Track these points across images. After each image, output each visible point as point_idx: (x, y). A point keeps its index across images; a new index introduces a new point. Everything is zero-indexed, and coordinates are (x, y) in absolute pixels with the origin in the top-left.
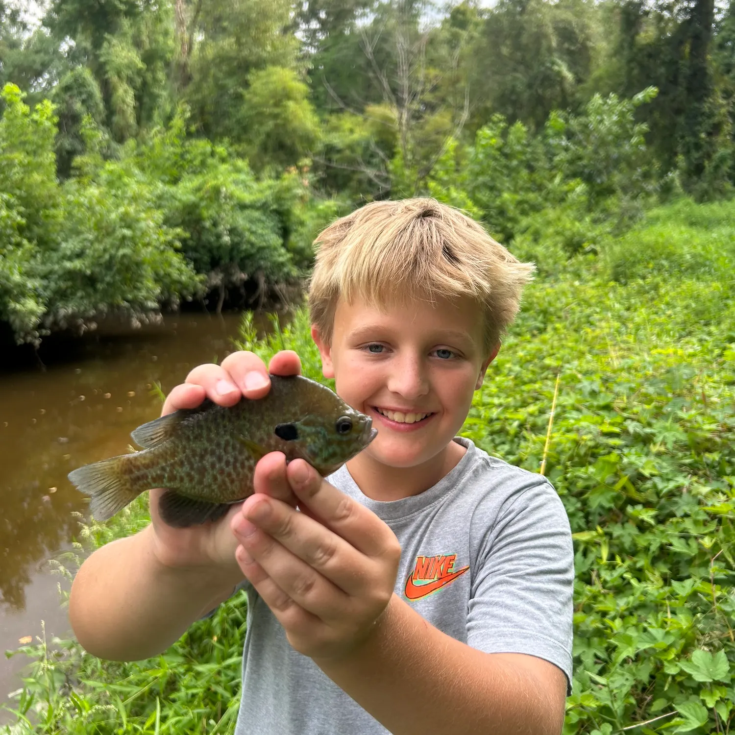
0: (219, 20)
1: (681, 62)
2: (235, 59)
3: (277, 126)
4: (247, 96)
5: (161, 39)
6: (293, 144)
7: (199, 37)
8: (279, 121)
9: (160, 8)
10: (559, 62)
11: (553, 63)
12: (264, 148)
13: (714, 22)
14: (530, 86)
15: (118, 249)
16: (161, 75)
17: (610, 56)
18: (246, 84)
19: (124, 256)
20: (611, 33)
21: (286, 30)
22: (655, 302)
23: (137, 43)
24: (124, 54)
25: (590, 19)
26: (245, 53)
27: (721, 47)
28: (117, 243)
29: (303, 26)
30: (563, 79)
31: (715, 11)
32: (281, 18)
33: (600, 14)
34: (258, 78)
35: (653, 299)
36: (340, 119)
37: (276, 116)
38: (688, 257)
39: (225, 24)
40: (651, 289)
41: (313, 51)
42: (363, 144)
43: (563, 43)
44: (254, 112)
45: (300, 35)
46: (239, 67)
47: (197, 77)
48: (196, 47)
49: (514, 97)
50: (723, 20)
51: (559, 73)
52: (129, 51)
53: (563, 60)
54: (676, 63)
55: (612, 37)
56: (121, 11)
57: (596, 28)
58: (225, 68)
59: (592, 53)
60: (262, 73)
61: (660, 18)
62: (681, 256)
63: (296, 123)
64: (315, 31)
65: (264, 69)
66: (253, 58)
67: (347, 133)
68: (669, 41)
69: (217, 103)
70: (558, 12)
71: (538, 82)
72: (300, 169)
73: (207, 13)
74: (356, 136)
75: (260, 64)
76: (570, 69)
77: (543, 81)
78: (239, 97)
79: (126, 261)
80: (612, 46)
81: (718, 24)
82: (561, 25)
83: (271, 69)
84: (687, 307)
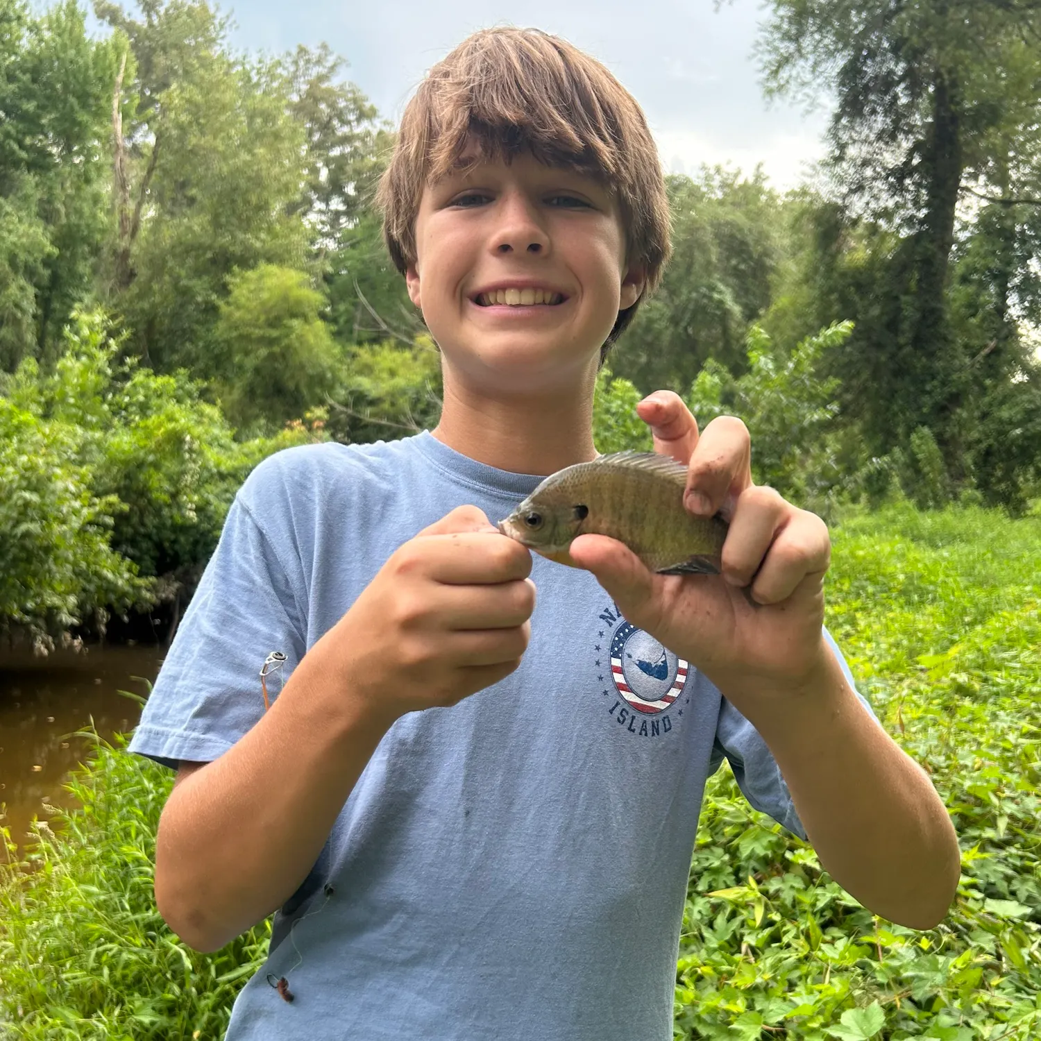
0: (183, 186)
1: (904, 298)
2: (210, 247)
3: (272, 357)
4: (224, 309)
5: (86, 209)
6: (297, 388)
7: (150, 212)
8: (276, 349)
9: (87, 161)
10: (721, 287)
11: (712, 288)
12: (251, 393)
13: (955, 241)
14: (674, 321)
15: (17, 523)
16: (83, 268)
17: (799, 284)
18: (224, 290)
19: (27, 535)
20: (801, 248)
21: (291, 209)
22: (851, 640)
23: (47, 214)
24: (22, 228)
25: (770, 223)
26: (225, 240)
27: (965, 280)
28: (15, 515)
29: (318, 205)
30: (726, 313)
31: (957, 226)
32: (286, 189)
33: (787, 219)
34: (244, 280)
35: (847, 635)
36: (374, 354)
37: (271, 342)
38: (901, 577)
39: (193, 192)
40: (846, 622)
41: (331, 245)
42: (411, 394)
43: (728, 259)
44: (234, 334)
45: (313, 219)
46: (213, 261)
47: (143, 273)
48: (145, 227)
49: (649, 338)
50: (969, 240)
51: (721, 303)
52: (31, 225)
53: (727, 285)
54: (897, 298)
55: (802, 254)
56: (22, 160)
57: (780, 239)
58: (190, 262)
59: (772, 277)
60: (250, 274)
61: (873, 229)
62: (892, 577)
63: (304, 356)
64: (337, 214)
65: (253, 267)
66: (237, 249)
67: (385, 375)
68: (887, 267)
69: (175, 316)
70: (720, 210)
71: (688, 316)
72: (308, 424)
73: (166, 172)
74: (400, 382)
75: (247, 260)
76: (737, 299)
77: (695, 313)
78: (211, 310)
79: (28, 543)
80: (803, 268)
81: (961, 245)
82: (726, 230)
83: (263, 267)
84: (897, 645)
